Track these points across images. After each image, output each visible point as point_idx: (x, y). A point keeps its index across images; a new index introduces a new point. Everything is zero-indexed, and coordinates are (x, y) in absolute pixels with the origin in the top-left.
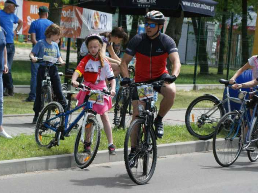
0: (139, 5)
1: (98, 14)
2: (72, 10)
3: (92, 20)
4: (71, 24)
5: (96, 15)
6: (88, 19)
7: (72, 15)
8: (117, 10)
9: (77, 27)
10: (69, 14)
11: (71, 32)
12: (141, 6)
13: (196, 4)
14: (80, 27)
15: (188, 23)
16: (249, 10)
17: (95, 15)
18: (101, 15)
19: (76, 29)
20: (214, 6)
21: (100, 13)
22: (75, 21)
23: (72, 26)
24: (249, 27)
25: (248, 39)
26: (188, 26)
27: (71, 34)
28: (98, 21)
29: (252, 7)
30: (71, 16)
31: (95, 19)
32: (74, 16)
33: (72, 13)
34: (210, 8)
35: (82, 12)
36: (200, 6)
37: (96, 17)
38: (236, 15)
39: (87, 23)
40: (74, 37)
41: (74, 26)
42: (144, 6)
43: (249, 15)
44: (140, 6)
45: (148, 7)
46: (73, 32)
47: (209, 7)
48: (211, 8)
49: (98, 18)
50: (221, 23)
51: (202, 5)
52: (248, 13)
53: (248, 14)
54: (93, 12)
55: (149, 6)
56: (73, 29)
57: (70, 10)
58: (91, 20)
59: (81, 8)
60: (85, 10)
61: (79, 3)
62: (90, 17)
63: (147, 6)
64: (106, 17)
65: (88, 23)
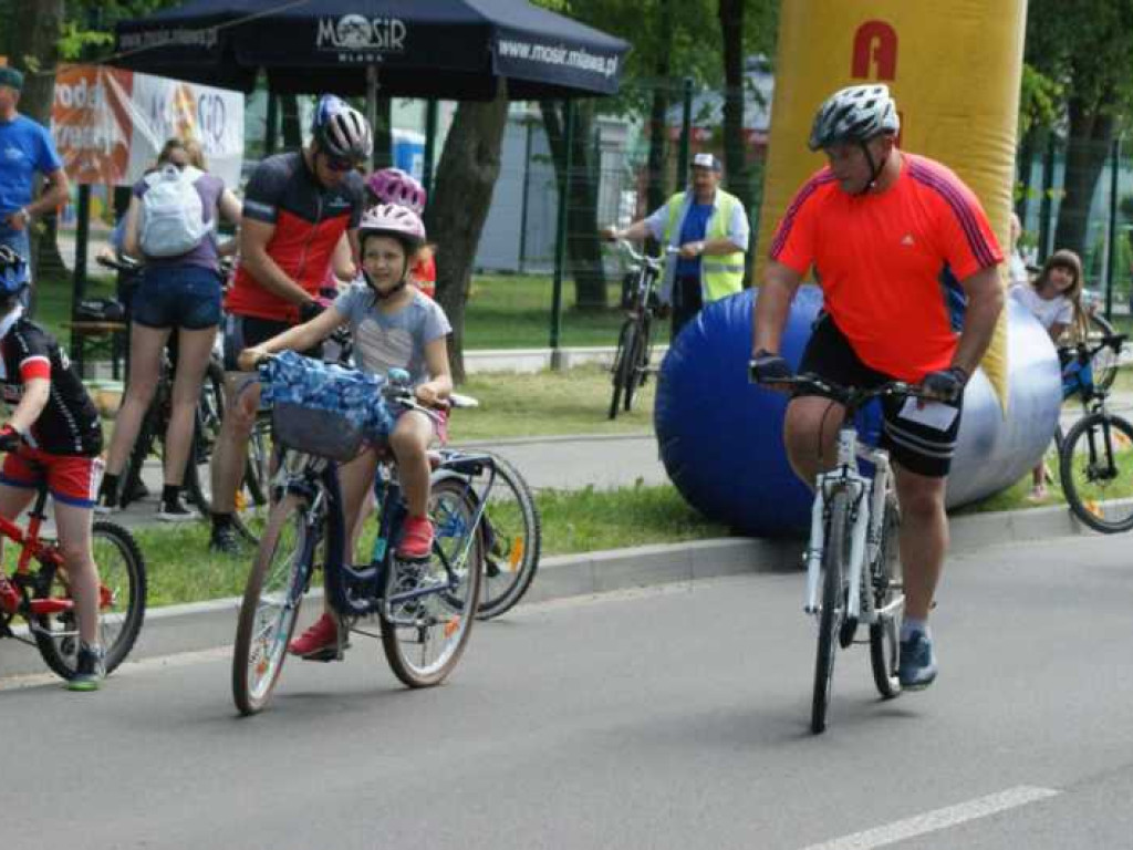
0: (342, 58)
1: (189, 96)
2: (91, 82)
3: (170, 116)
4: (90, 134)
5: (182, 95)
6: (154, 115)
7: (93, 102)
8: (261, 79)
9: (111, 143)
10: (81, 95)
11: (91, 162)
12: (351, 59)
13: (549, 49)
14: (124, 141)
15: (528, 121)
16: (751, 69)
17: (177, 98)
18: (203, 97)
19: (108, 152)
20: (616, 58)
21: (198, 90)
22: (106, 120)
23: (96, 140)
24: (750, 131)
25: (747, 175)
26: (530, 132)
27: (93, 171)
28: (190, 120)
29: (762, 58)
30: (90, 105)
31: (181, 111)
32: (102, 104)
33: (93, 94)
34: (601, 65)
35: (128, 87)
36: (567, 57)
37: (185, 104)
38: (706, 87)
39: (151, 128)
40: (102, 180)
41: (102, 140)
42: (360, 58)
43: (751, 87)
44: (348, 61)
45: (375, 62)
46: (97, 164)
47: (599, 63)
48: (605, 66)
49: (192, 109)
50: (649, 118)
51: (573, 54)
52: (750, 80)
53: (746, 85)
54: (170, 87)
55: (379, 58)
56: (100, 153)
57: (84, 82)
58: (163, 117)
59: (124, 74)
60: (142, 81)
61: (118, 55)
62: (162, 106)
63: (370, 58)
64: (218, 104)
65: (155, 128)
